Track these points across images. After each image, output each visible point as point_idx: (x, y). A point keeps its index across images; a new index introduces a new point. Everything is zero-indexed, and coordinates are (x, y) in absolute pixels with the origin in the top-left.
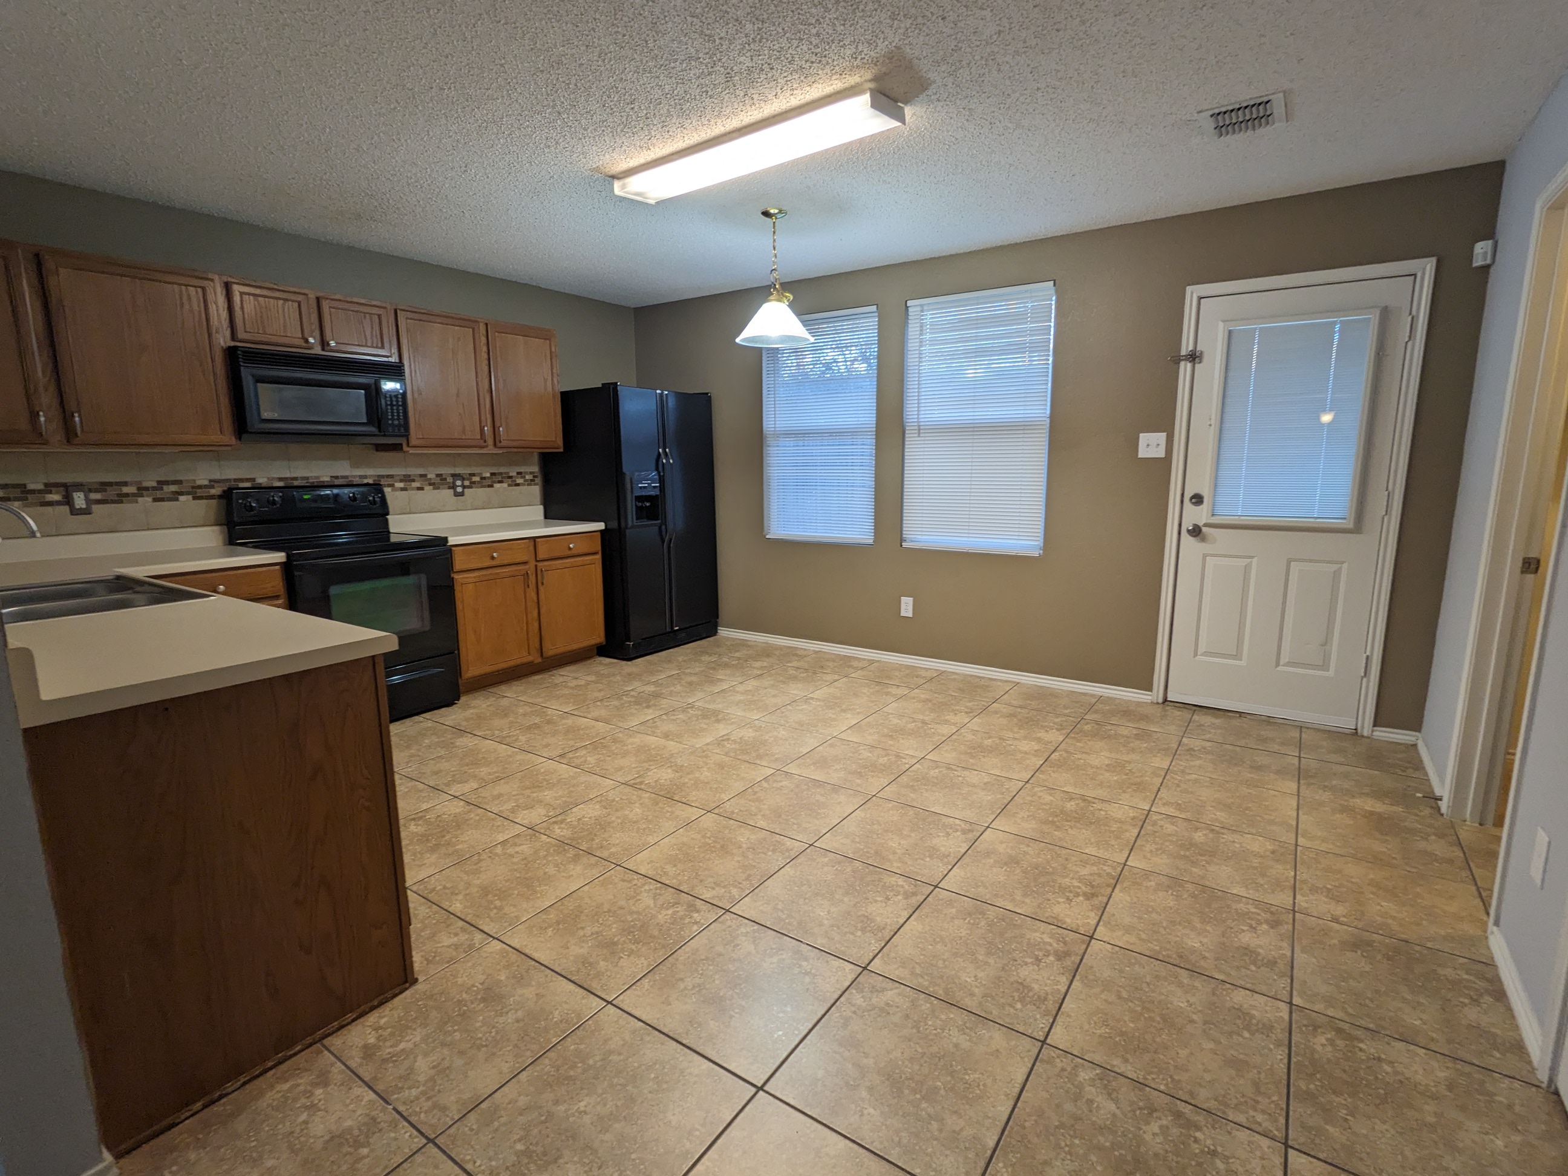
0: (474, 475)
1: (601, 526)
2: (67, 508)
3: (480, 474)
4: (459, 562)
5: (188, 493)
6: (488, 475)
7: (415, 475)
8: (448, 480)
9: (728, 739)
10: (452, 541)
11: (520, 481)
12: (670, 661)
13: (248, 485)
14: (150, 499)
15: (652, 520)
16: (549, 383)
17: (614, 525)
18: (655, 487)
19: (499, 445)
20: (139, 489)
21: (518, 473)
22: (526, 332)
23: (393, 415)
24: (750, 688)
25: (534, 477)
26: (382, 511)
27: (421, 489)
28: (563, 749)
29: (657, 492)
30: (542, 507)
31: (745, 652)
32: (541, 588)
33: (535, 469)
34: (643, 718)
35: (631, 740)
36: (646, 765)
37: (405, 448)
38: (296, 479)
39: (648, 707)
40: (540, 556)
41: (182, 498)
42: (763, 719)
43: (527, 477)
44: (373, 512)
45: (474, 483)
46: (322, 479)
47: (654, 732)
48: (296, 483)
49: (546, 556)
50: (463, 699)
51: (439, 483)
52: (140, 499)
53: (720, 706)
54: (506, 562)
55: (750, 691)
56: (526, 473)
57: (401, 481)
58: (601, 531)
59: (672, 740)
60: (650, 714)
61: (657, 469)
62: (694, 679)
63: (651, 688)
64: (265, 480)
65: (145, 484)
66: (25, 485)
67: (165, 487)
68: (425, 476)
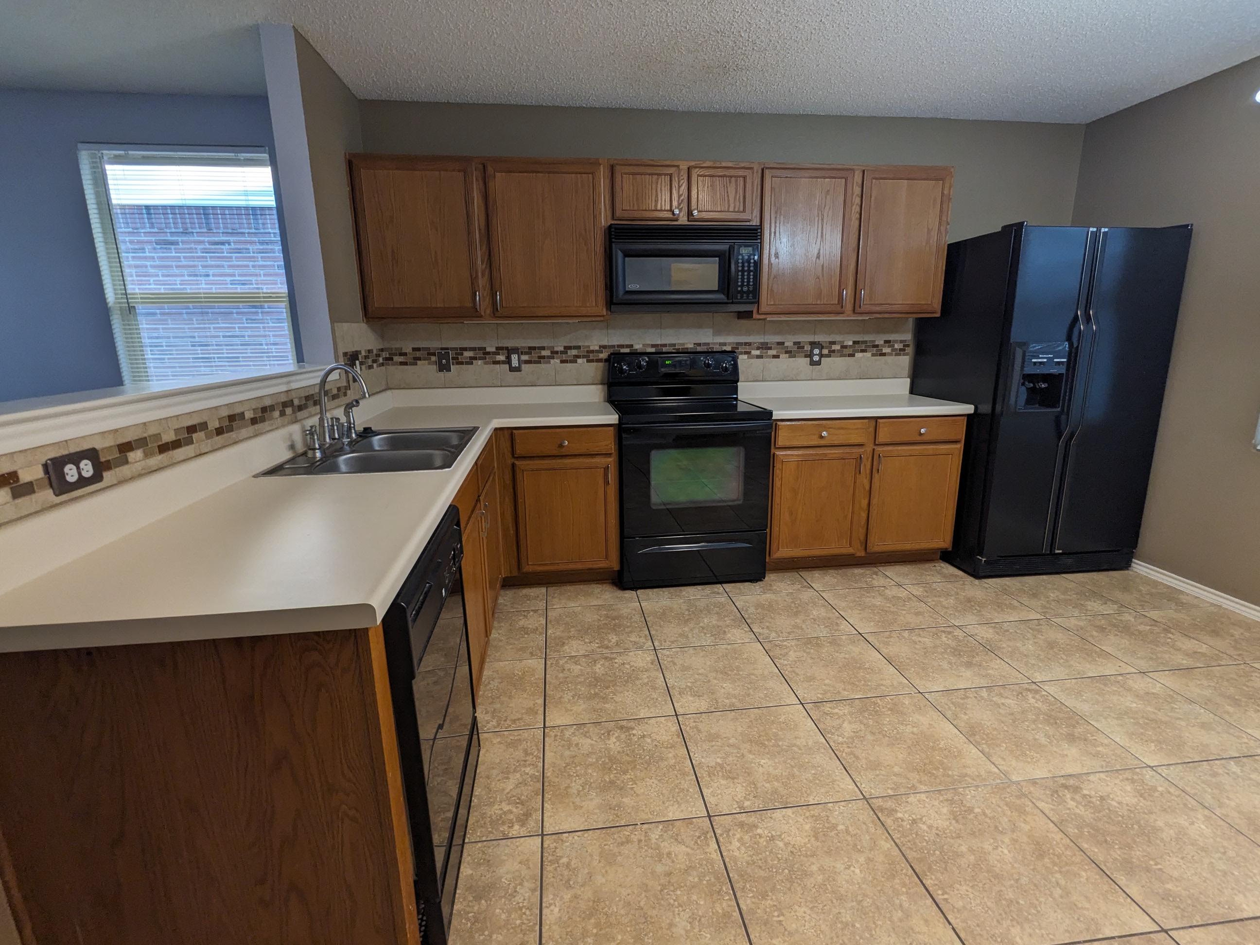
0: (834, 343)
1: (969, 409)
2: (507, 366)
3: (840, 342)
4: (782, 438)
5: (584, 357)
6: (851, 343)
7: (771, 343)
8: (805, 349)
9: (1076, 789)
10: (777, 415)
11: (887, 350)
12: (1035, 596)
13: (627, 350)
14: (558, 361)
15: (1048, 406)
16: (934, 233)
17: (986, 408)
18: (1058, 363)
19: (858, 310)
20: (552, 352)
21: (886, 342)
22: (910, 174)
23: (743, 282)
24: (1157, 689)
25: (904, 346)
26: (731, 379)
27: (776, 357)
28: (826, 692)
29: (1062, 370)
30: (908, 380)
31: (1171, 613)
32: (876, 477)
33: (908, 337)
34: (952, 683)
35: (917, 717)
36: (914, 776)
37: (755, 316)
38: (665, 345)
39: (969, 665)
40: (881, 439)
41: (579, 361)
42: (1164, 771)
43: (896, 346)
44: (724, 378)
45: (834, 351)
46: (686, 346)
47: (956, 716)
48: (664, 349)
49: (888, 440)
50: (770, 577)
51: (797, 350)
52: (552, 361)
53: (1084, 708)
54: (836, 442)
55: (1155, 696)
56: (896, 341)
57: (758, 348)
58: (969, 416)
59: (976, 745)
60: (966, 678)
61: (1069, 338)
62: (1060, 637)
63: (986, 633)
64: (641, 346)
65: (556, 349)
66: (485, 348)
67: (569, 351)
68: (783, 343)
